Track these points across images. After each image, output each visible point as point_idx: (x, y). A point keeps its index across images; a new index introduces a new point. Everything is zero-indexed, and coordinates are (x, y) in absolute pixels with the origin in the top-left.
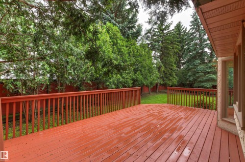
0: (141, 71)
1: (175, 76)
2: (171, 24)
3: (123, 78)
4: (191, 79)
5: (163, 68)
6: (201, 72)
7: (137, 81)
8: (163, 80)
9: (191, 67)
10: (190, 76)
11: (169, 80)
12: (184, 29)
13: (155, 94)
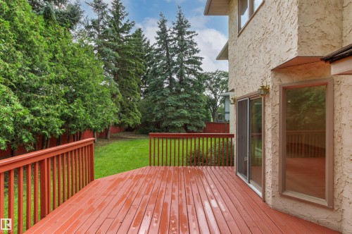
0: (83, 99)
1: (137, 111)
2: (133, 25)
3: (35, 113)
4: (159, 115)
5: (120, 97)
6: (172, 106)
7: (74, 120)
8: (119, 116)
9: (159, 97)
10: (157, 111)
11: (129, 116)
12: (146, 42)
13: (105, 142)
